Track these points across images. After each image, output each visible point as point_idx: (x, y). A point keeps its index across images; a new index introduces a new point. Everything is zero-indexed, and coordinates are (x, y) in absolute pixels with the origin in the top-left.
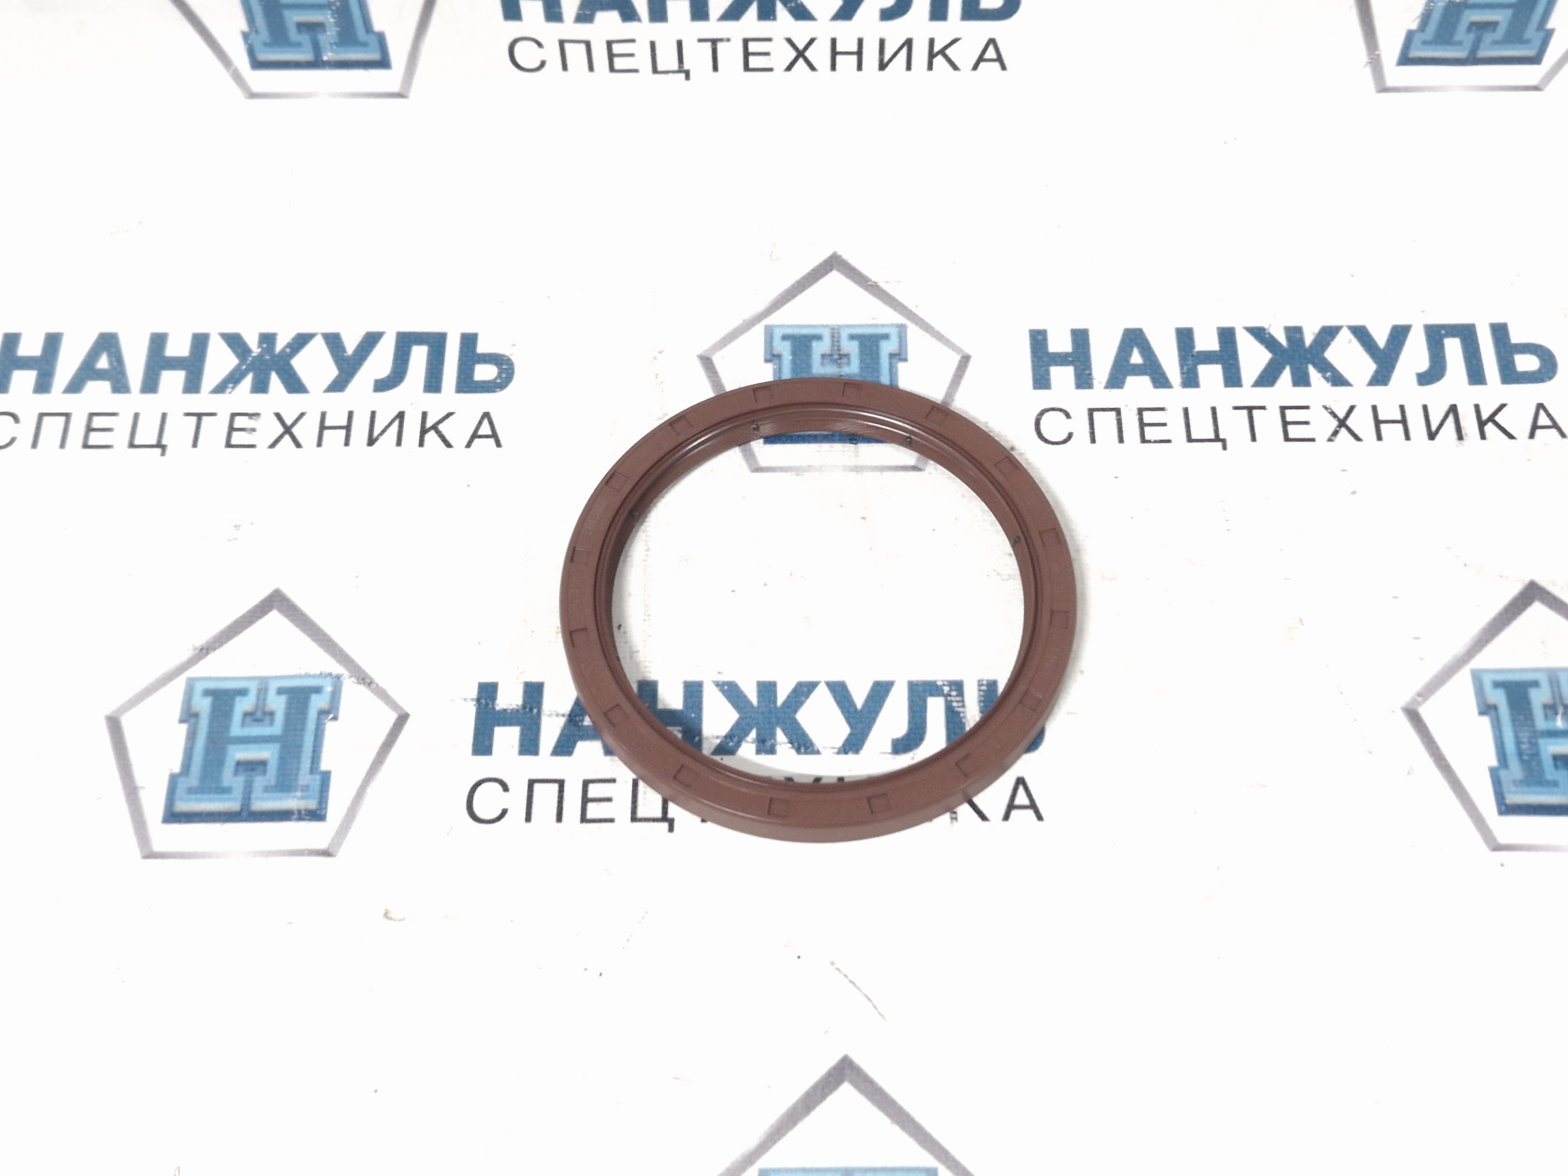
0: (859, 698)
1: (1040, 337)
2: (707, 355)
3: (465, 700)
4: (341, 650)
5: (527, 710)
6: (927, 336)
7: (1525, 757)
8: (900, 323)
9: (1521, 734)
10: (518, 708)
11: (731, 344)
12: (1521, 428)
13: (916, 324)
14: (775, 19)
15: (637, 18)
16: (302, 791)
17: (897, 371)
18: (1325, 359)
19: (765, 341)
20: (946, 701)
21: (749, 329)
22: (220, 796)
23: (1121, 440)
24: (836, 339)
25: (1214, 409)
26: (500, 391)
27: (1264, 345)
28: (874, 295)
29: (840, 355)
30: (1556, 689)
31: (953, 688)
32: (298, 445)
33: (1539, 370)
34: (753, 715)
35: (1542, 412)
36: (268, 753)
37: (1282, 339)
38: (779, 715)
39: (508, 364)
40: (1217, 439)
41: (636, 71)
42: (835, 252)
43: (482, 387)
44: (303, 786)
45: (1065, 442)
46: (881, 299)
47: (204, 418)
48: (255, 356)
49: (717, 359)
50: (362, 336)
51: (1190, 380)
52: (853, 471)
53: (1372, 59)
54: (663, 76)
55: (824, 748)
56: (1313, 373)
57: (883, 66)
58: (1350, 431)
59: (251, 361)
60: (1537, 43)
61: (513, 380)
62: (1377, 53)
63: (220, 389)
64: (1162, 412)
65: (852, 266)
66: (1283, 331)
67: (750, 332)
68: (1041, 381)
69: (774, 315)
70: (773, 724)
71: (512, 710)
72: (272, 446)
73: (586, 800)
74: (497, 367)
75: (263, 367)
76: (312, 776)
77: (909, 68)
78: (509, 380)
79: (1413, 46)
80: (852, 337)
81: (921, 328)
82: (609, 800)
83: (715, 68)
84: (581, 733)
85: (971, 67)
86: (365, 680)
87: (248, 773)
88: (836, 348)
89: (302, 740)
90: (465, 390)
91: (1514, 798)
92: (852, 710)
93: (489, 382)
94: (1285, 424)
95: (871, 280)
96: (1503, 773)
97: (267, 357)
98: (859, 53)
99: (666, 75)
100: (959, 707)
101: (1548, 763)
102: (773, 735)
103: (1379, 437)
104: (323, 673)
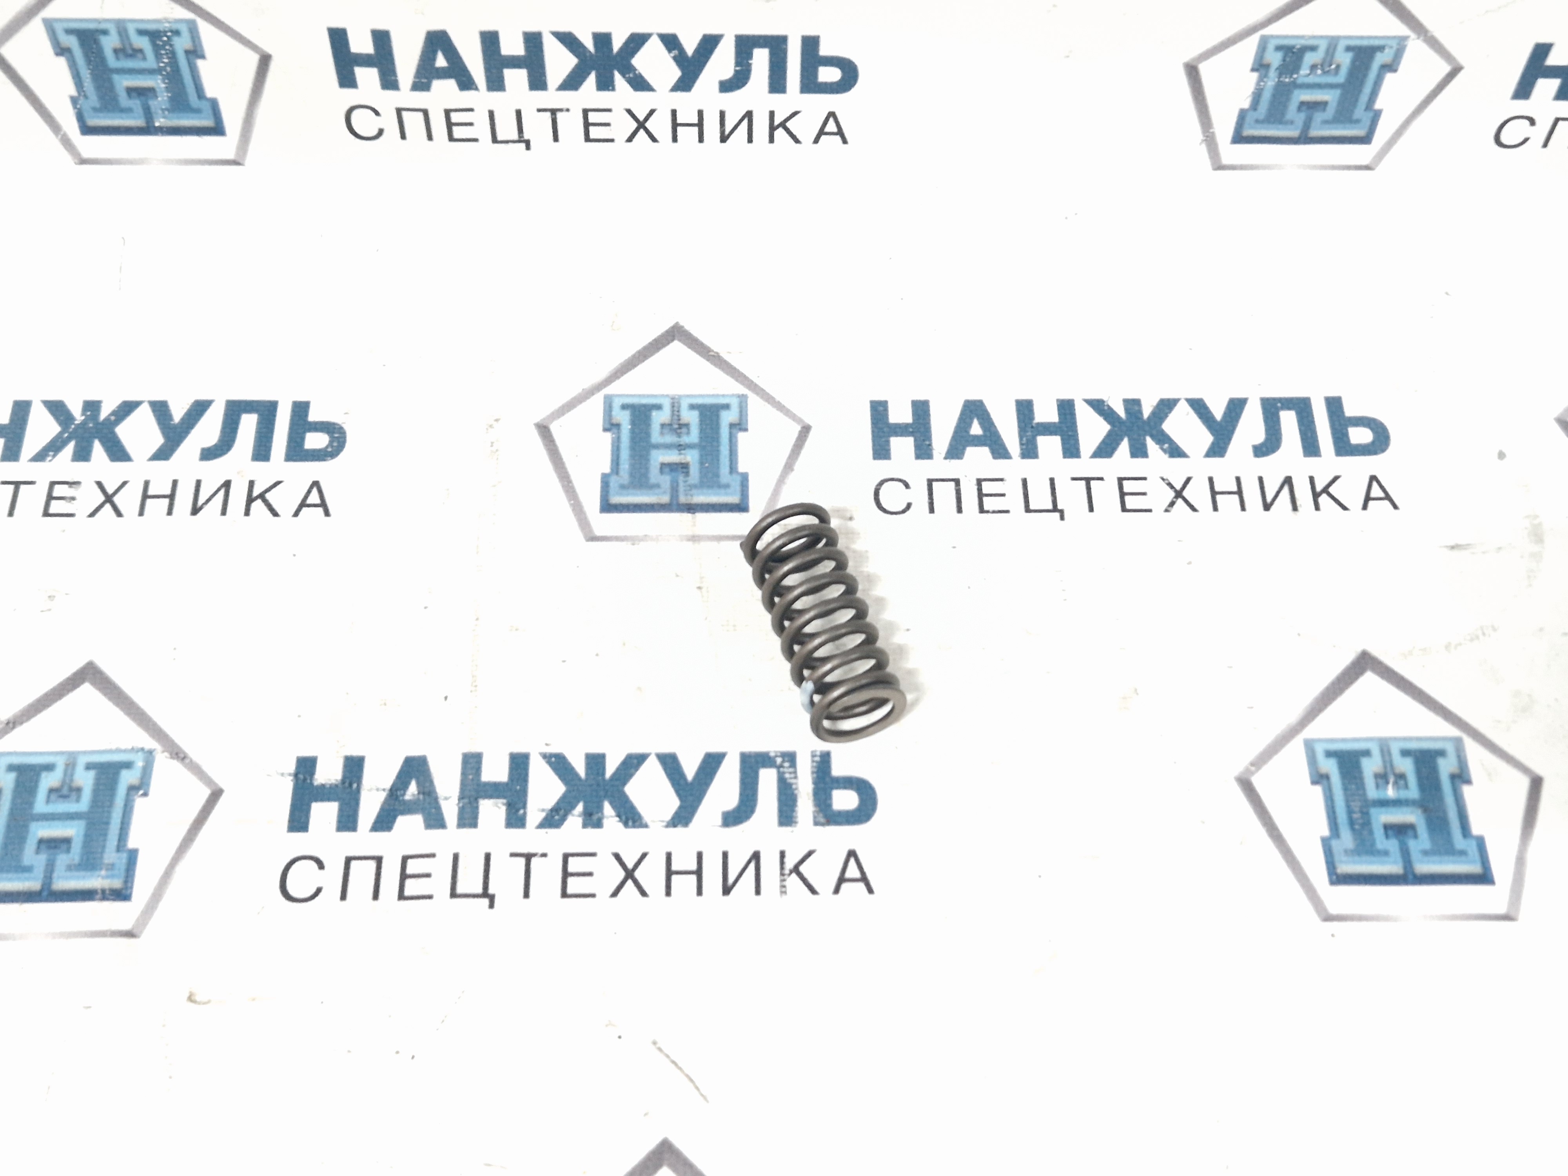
0: (690, 770)
1: (881, 408)
2: (544, 424)
3: (282, 775)
4: (155, 724)
5: (347, 784)
6: (768, 407)
7: (1357, 827)
8: (741, 393)
9: (1352, 804)
10: (337, 783)
11: (569, 413)
12: (1354, 500)
13: (757, 394)
14: (613, 89)
15: (474, 87)
16: (107, 870)
17: (737, 441)
18: (1163, 430)
19: (604, 410)
20: (779, 772)
21: (589, 398)
22: (20, 875)
23: (960, 510)
24: (676, 409)
25: (1052, 481)
26: (330, 460)
27: (1102, 417)
28: (715, 365)
29: (679, 424)
30: (1387, 758)
31: (786, 759)
32: (119, 514)
33: (1373, 442)
34: (580, 788)
35: (1375, 484)
36: (73, 830)
37: (1121, 412)
38: (607, 788)
39: (340, 433)
40: (1055, 509)
41: (476, 140)
42: (677, 323)
43: (313, 455)
44: (108, 865)
45: (903, 512)
46: (723, 370)
47: (22, 487)
48: (78, 424)
49: (554, 428)
50: (190, 404)
51: (1029, 451)
52: (689, 540)
53: (1207, 137)
54: (503, 145)
55: (653, 821)
56: (1151, 445)
57: (724, 139)
58: (1186, 501)
59: (74, 429)
60: (1367, 122)
61: (345, 449)
62: (1211, 131)
63: (40, 457)
64: (1001, 482)
65: (694, 337)
66: (1121, 403)
67: (588, 401)
68: (881, 451)
69: (613, 384)
70: (600, 797)
71: (331, 785)
72: (92, 515)
73: (404, 876)
74: (329, 435)
75: (87, 435)
76: (119, 854)
77: (750, 140)
78: (340, 448)
79: (1246, 126)
80: (692, 407)
81: (762, 398)
82: (428, 875)
83: (556, 138)
84: (402, 808)
85: (813, 139)
86: (178, 754)
87: (52, 851)
88: (676, 417)
89: (109, 817)
90: (295, 458)
91: (1346, 867)
92: (682, 782)
93: (320, 450)
94: (1123, 495)
95: (713, 351)
96: (1334, 843)
97: (91, 425)
98: (700, 125)
99: (506, 144)
100: (791, 778)
101: (1379, 833)
102: (600, 808)
103: (1215, 509)
104: (135, 748)
